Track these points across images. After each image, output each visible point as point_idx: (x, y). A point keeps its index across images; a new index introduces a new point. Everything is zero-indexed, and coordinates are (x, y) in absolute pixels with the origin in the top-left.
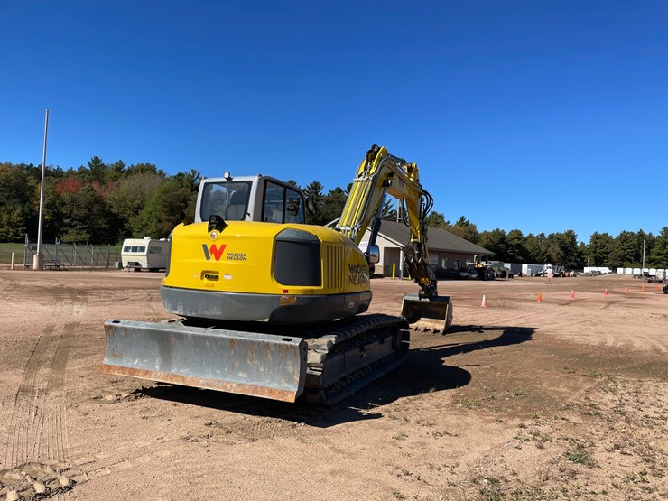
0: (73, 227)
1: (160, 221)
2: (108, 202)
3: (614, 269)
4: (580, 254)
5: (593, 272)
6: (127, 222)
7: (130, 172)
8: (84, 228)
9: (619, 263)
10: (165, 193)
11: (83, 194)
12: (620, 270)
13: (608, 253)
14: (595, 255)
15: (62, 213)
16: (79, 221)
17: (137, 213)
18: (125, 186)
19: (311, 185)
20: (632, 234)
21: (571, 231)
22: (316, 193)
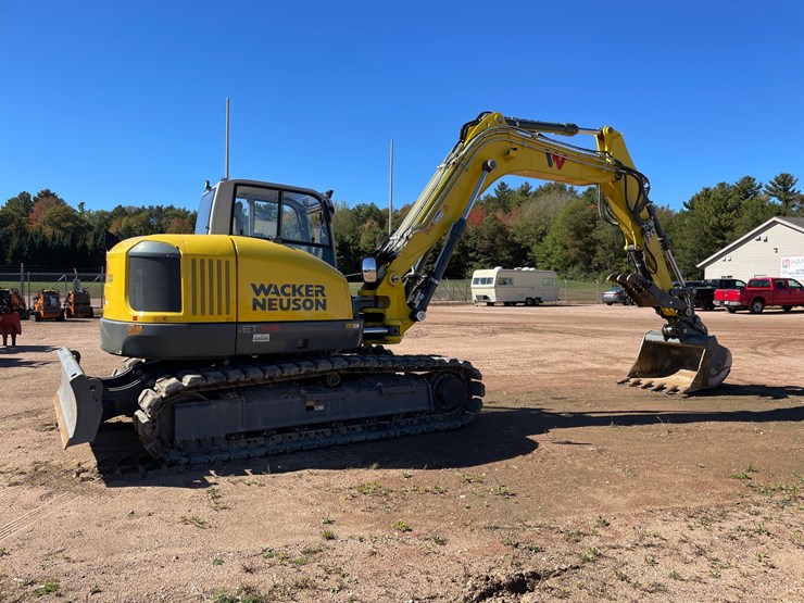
0: (477, 261)
1: (565, 248)
2: (511, 230)
6: (530, 251)
7: (536, 194)
8: (488, 261)
10: (571, 213)
11: (487, 226)
15: (467, 248)
16: (483, 254)
17: (541, 240)
18: (530, 211)
19: (776, 179)
22: (786, 190)
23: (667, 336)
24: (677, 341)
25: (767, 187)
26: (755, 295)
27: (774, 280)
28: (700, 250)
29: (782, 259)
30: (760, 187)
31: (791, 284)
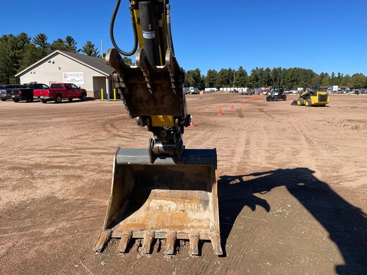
3: (218, 88)
4: (202, 81)
5: (211, 90)
9: (220, 85)
12: (221, 89)
13: (215, 80)
14: (210, 81)
19: (38, 36)
20: (226, 70)
21: (198, 69)
22: (43, 42)
23: (154, 155)
24: (170, 161)
25: (34, 39)
26: (57, 92)
27: (65, 84)
28: (6, 69)
29: (63, 73)
30: (30, 39)
31: (73, 86)
